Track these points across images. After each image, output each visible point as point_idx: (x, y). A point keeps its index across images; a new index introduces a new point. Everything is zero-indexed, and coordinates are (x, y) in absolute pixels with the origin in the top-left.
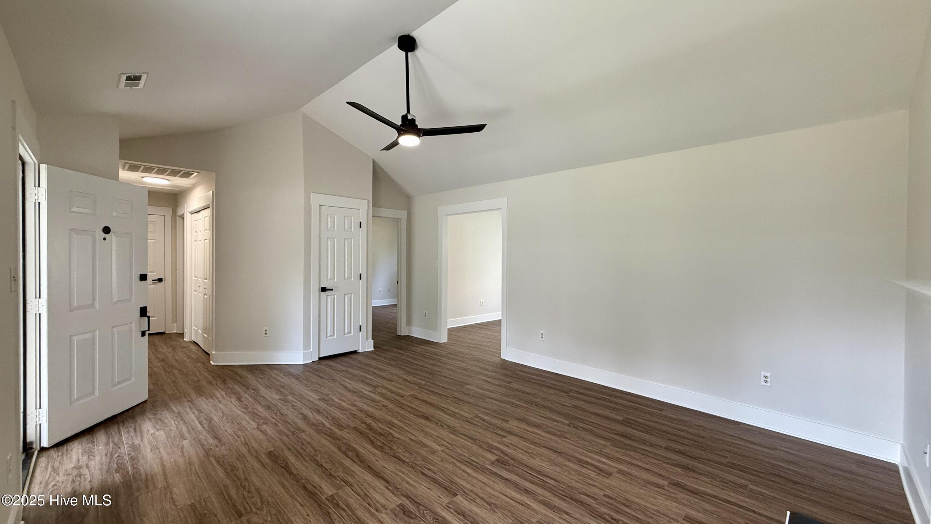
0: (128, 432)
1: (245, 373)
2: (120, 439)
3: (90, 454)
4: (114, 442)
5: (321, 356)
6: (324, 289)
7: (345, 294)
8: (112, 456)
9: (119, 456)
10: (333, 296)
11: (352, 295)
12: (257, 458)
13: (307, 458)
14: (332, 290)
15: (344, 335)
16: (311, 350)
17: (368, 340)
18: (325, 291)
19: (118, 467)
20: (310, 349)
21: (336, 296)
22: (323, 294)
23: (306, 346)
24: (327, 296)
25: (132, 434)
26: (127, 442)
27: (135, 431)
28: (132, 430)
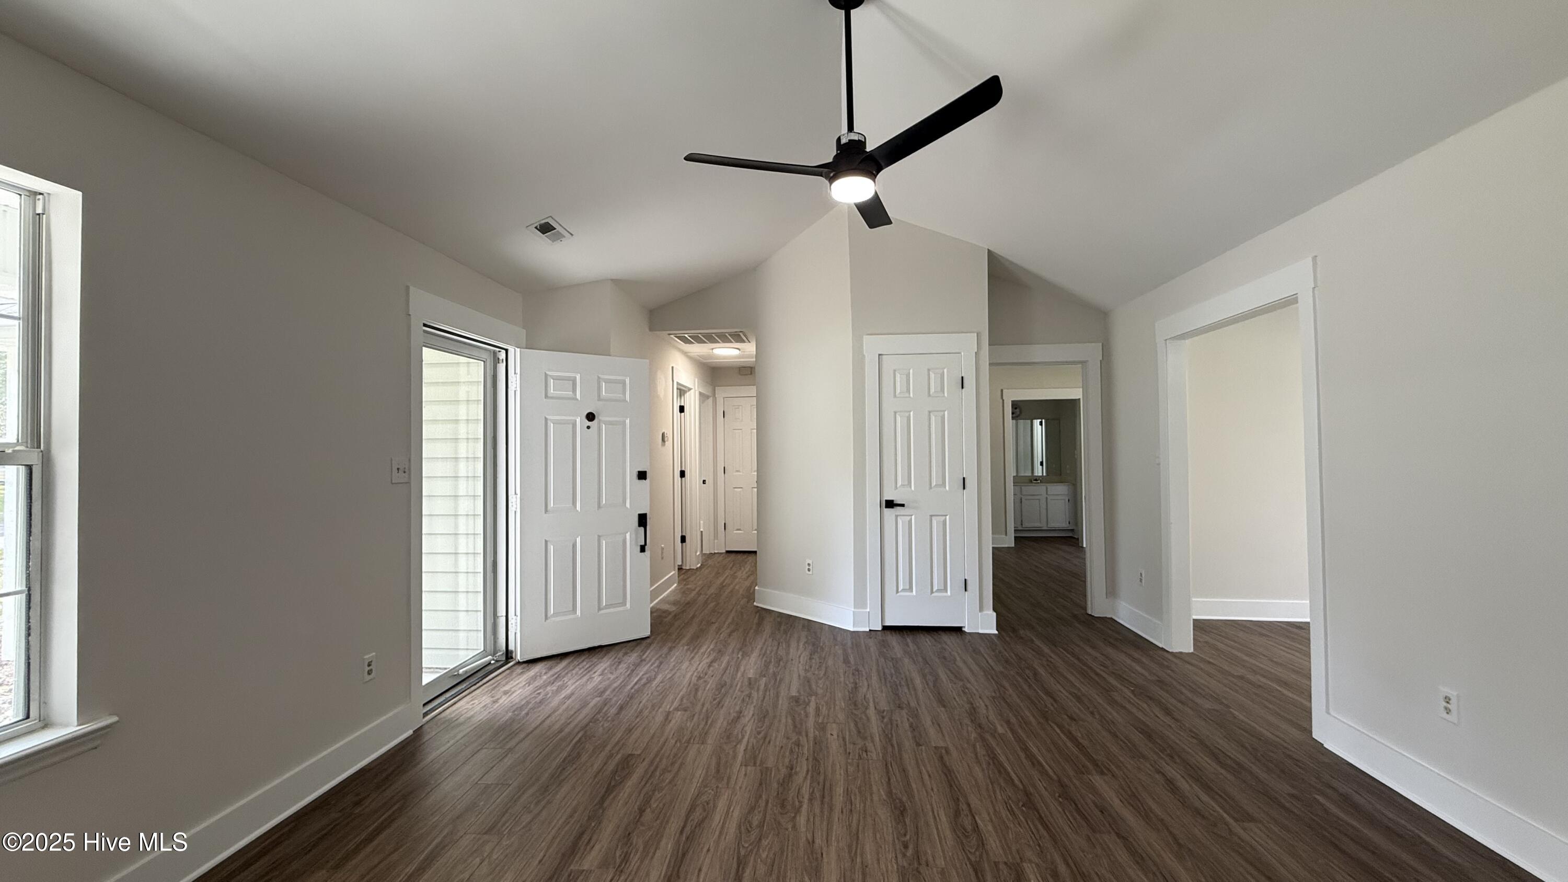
5: (887, 624)
6: (890, 504)
7: (931, 516)
10: (909, 518)
11: (948, 517)
14: (903, 505)
15: (932, 592)
16: (868, 610)
17: (985, 612)
18: (893, 508)
20: (866, 608)
21: (913, 517)
22: (888, 512)
23: (860, 602)
24: (897, 516)
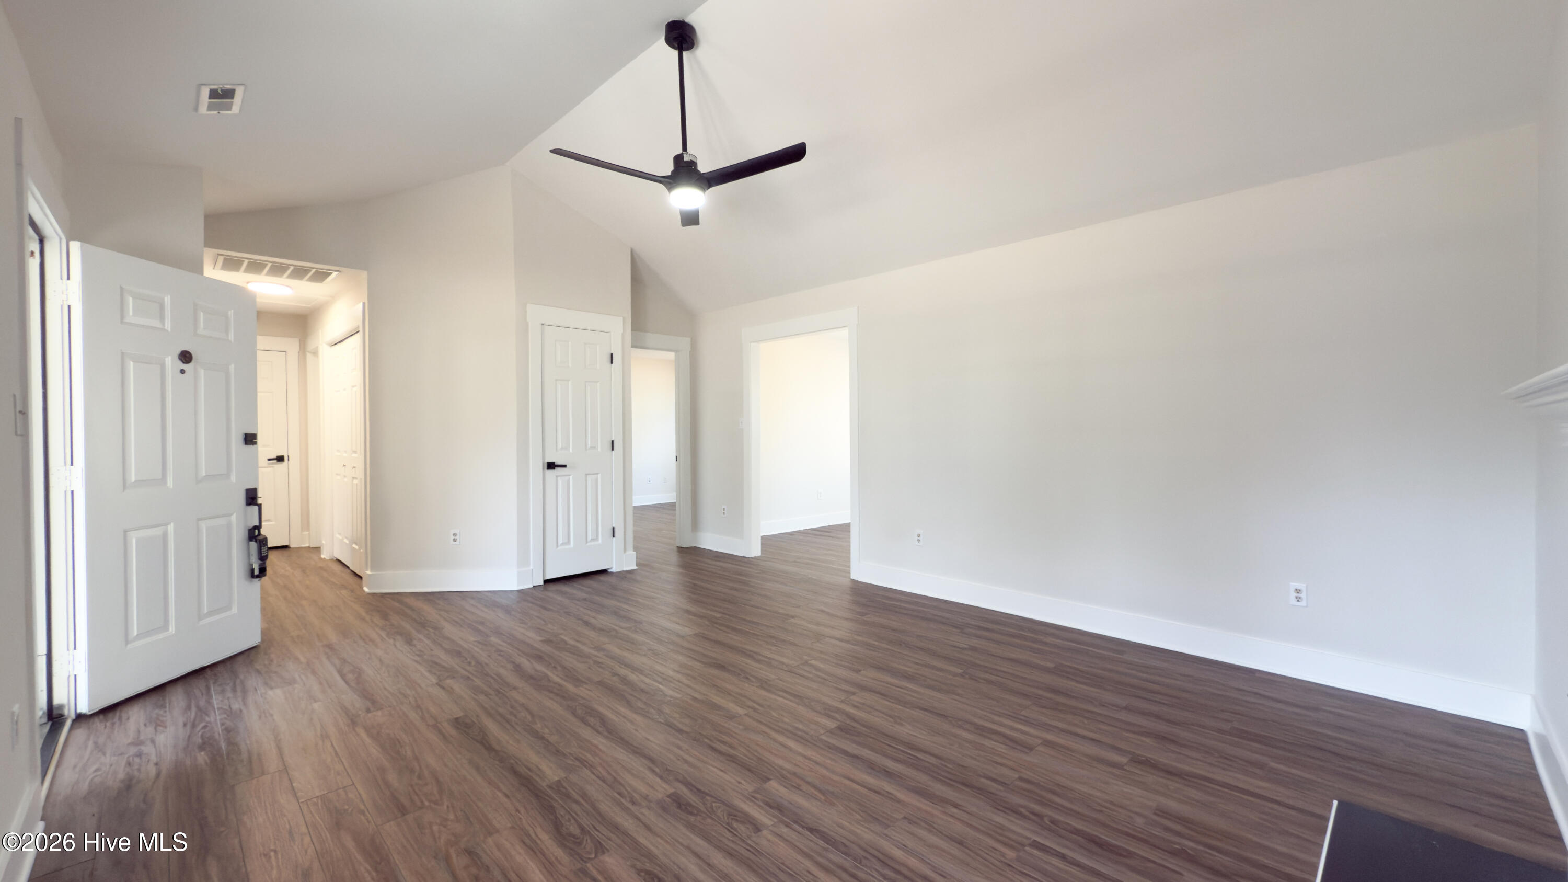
0: (223, 691)
1: (419, 604)
2: (209, 702)
3: (158, 724)
4: (198, 707)
5: (549, 577)
6: (551, 466)
7: (586, 474)
8: (194, 726)
9: (205, 727)
10: (567, 477)
11: (599, 476)
12: (436, 728)
13: (519, 729)
14: (565, 466)
15: (587, 542)
16: (532, 568)
17: (628, 553)
18: (554, 469)
19: (204, 743)
20: (529, 565)
21: (571, 477)
22: (549, 473)
23: (523, 560)
24: (557, 476)
25: (229, 694)
26: (220, 706)
27: (234, 690)
28: (228, 688)
